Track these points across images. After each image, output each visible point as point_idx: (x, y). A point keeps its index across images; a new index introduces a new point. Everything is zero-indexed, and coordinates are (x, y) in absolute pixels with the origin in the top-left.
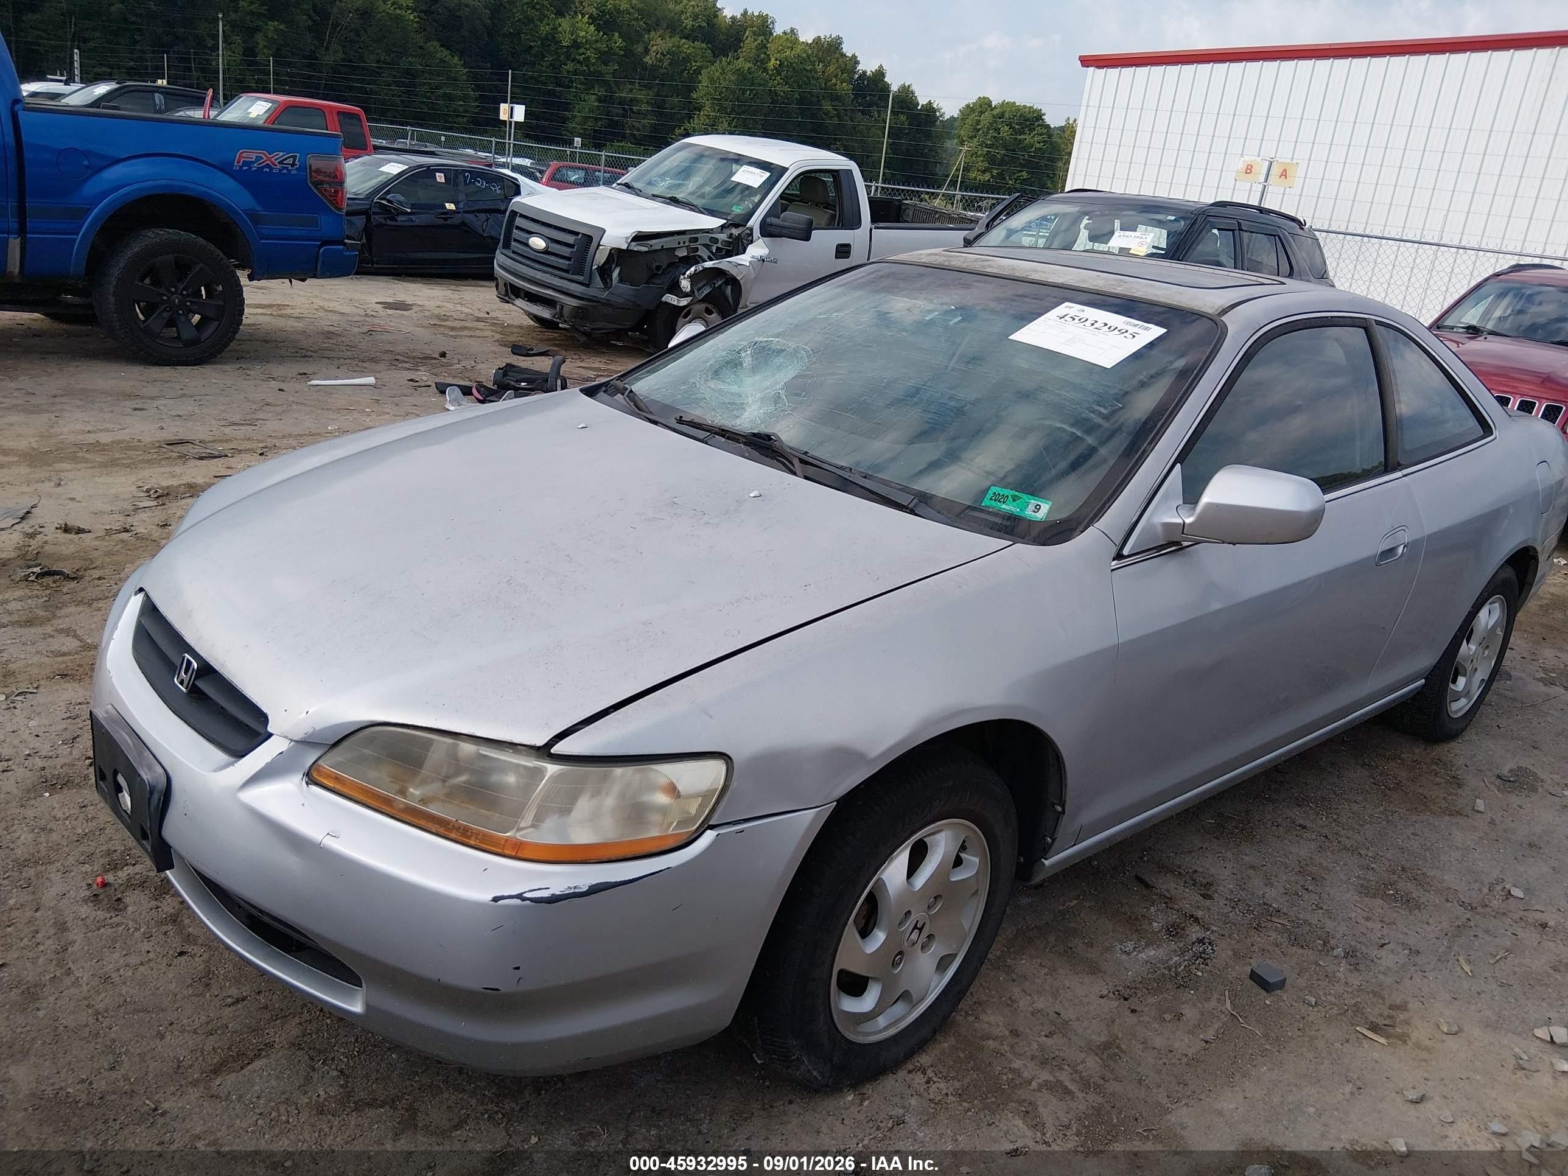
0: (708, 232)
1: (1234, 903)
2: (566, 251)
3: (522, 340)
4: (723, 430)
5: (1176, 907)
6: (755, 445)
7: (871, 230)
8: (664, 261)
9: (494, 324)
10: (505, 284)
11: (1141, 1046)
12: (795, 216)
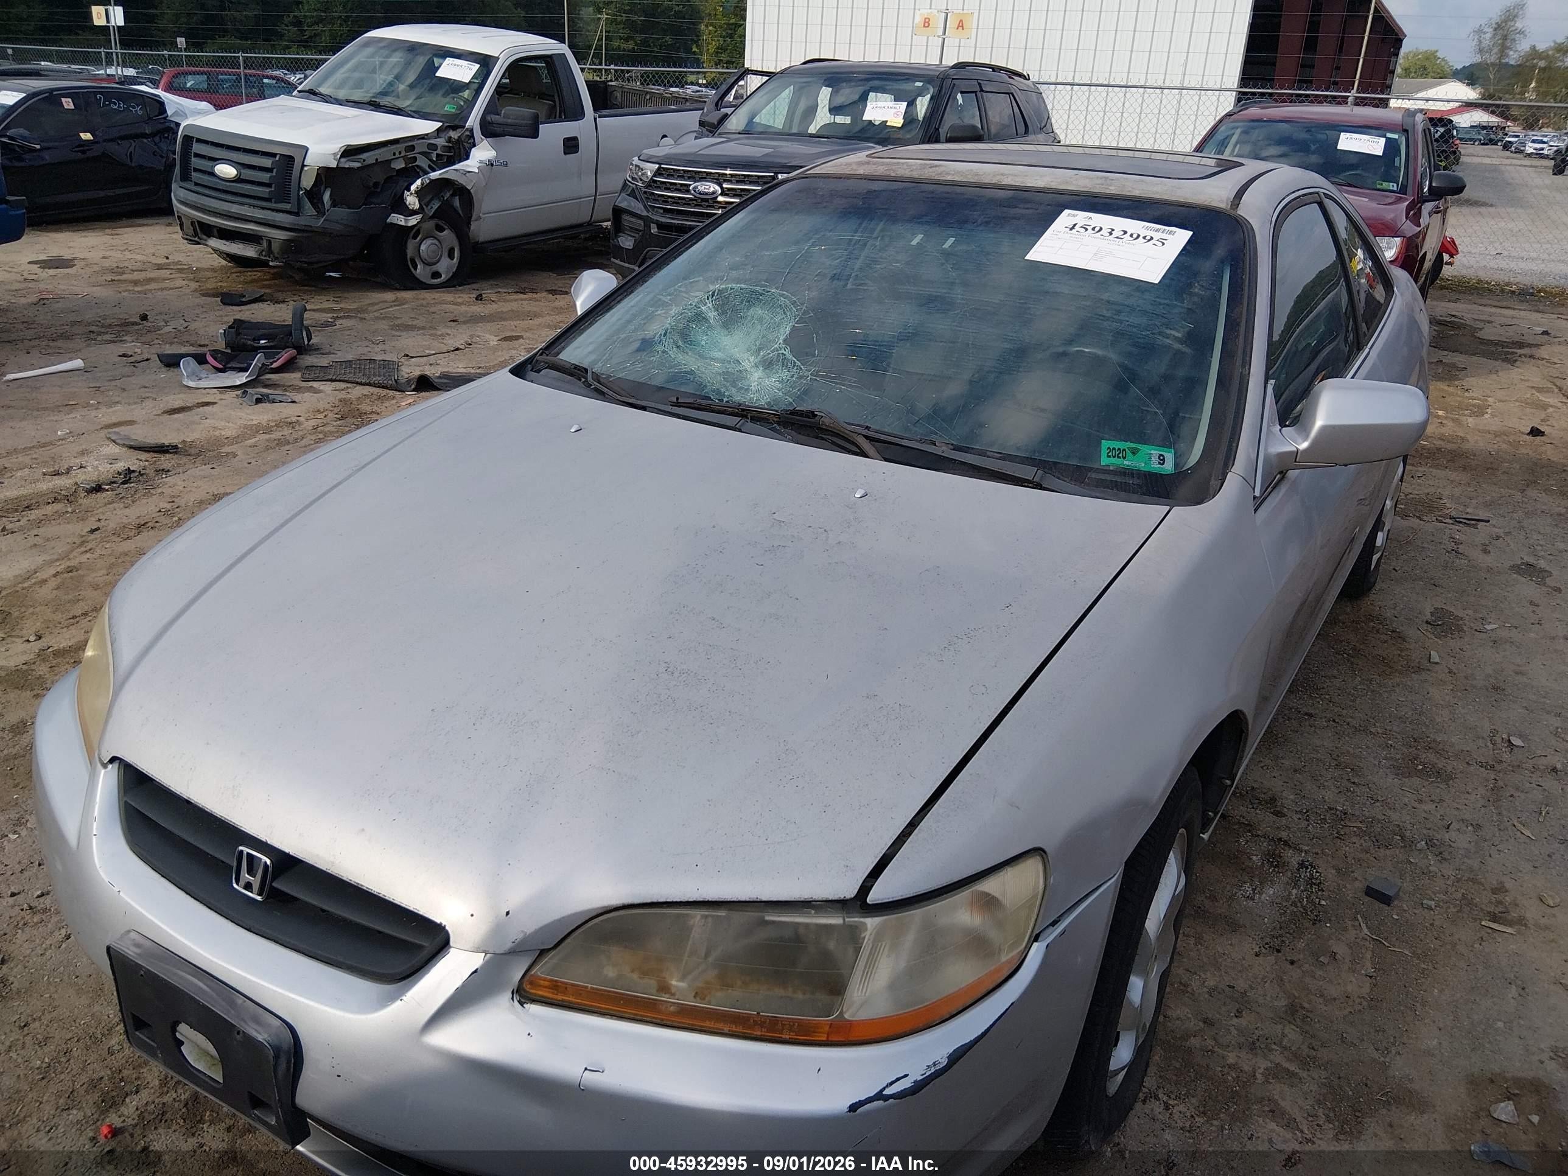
0: (423, 138)
1: (1306, 815)
2: (265, 177)
3: (226, 286)
4: (743, 410)
5: (1259, 832)
6: (793, 424)
7: (595, 119)
8: (380, 177)
9: (180, 271)
10: (192, 223)
11: (1321, 1000)
12: (516, 112)
